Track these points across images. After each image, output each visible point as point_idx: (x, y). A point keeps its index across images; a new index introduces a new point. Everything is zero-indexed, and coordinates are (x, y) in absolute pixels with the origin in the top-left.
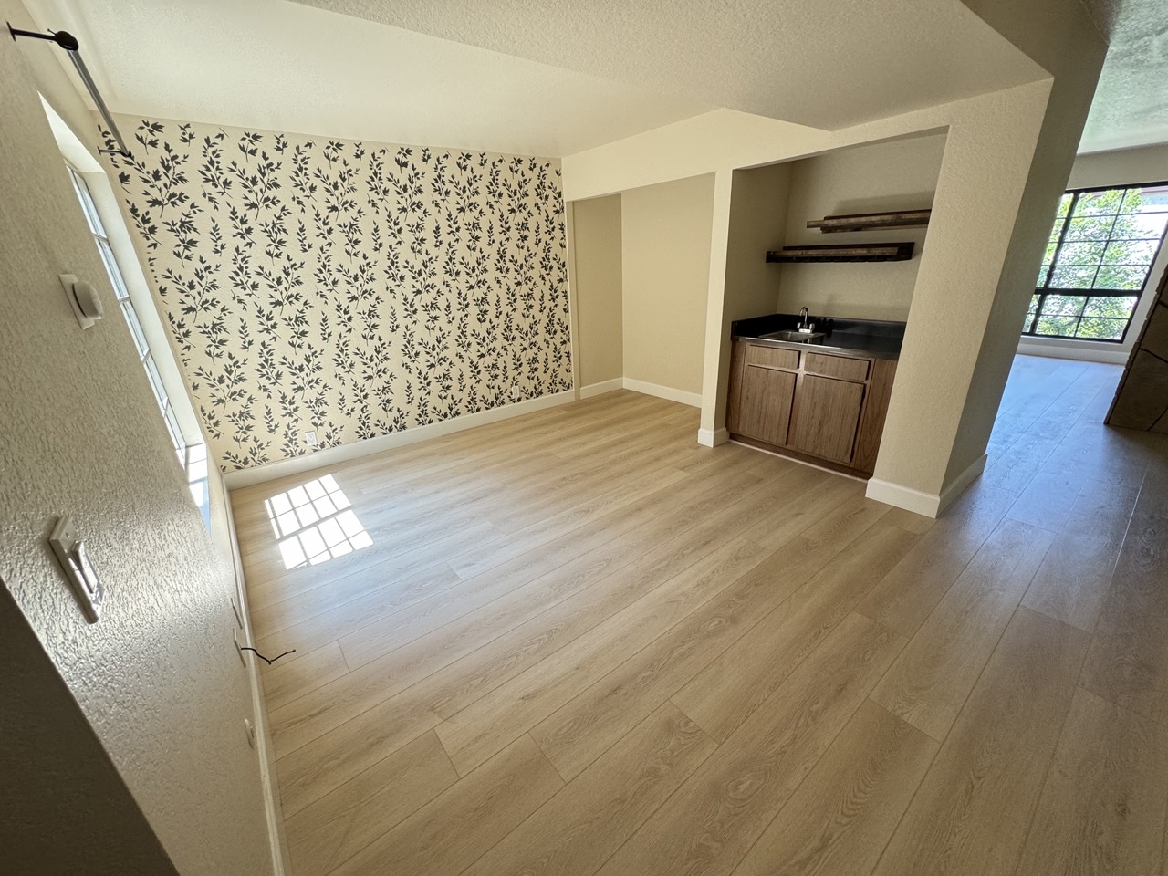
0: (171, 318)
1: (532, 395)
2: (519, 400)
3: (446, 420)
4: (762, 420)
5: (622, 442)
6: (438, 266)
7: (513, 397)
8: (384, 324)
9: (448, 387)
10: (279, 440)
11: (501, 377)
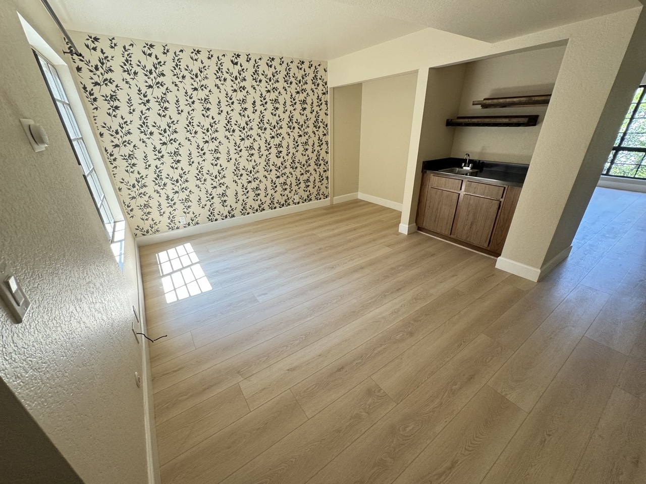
0: (106, 150)
1: (305, 201)
2: (298, 203)
3: (257, 213)
4: (437, 220)
5: (355, 229)
6: (254, 125)
7: (295, 201)
8: (223, 157)
9: (259, 195)
10: (165, 220)
11: (288, 190)
